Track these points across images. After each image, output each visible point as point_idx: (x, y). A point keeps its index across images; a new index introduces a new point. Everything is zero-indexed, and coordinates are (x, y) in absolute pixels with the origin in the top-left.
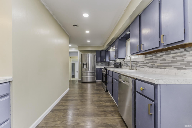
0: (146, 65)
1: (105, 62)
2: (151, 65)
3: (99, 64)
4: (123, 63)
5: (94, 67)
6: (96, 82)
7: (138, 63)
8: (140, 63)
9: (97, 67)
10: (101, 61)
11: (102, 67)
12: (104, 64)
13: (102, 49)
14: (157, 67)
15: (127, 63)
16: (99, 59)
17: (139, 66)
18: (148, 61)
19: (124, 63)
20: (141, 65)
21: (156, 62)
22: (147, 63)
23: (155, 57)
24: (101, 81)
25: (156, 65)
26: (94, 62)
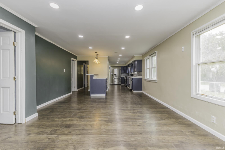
1: (126, 73)
3: (123, 74)
5: (120, 76)
6: (121, 85)
9: (121, 76)
10: (124, 73)
11: (124, 76)
12: (126, 74)
13: (125, 66)
16: (123, 71)
24: (124, 84)
26: (120, 73)
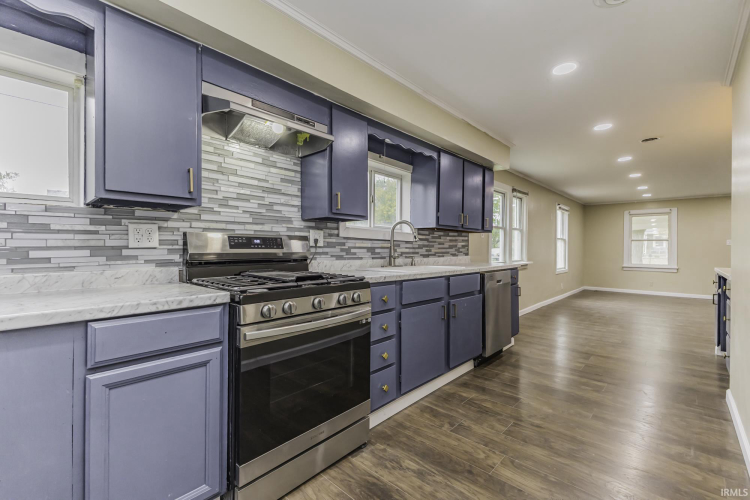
0: (417, 250)
2: (427, 251)
4: (316, 241)
7: (399, 246)
8: (403, 245)
14: (434, 255)
15: (344, 244)
17: (402, 253)
18: (421, 243)
19: (320, 244)
20: (407, 250)
21: (433, 246)
22: (420, 247)
23: (433, 238)
25: (434, 250)
